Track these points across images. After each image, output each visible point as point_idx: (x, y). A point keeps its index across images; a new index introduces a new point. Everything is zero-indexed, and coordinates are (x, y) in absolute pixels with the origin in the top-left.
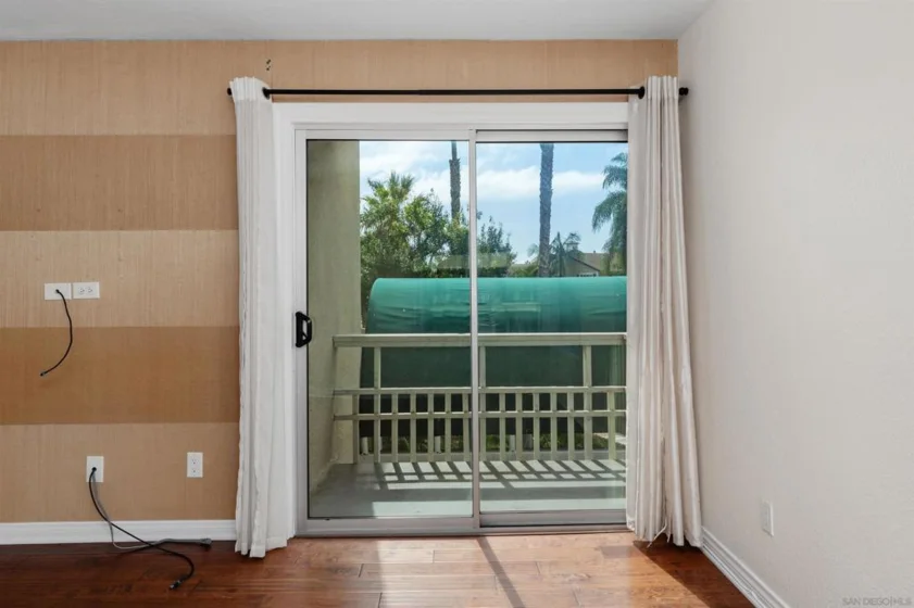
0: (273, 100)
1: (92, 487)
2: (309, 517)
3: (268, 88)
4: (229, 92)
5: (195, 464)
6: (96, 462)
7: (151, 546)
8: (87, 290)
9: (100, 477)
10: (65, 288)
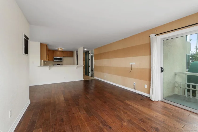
0: (157, 36)
1: (134, 86)
2: (163, 99)
3: (156, 34)
4: (150, 37)
5: (146, 86)
6: (134, 83)
7: (140, 94)
8: (133, 64)
9: (135, 85)
10: (132, 63)
